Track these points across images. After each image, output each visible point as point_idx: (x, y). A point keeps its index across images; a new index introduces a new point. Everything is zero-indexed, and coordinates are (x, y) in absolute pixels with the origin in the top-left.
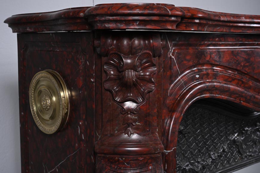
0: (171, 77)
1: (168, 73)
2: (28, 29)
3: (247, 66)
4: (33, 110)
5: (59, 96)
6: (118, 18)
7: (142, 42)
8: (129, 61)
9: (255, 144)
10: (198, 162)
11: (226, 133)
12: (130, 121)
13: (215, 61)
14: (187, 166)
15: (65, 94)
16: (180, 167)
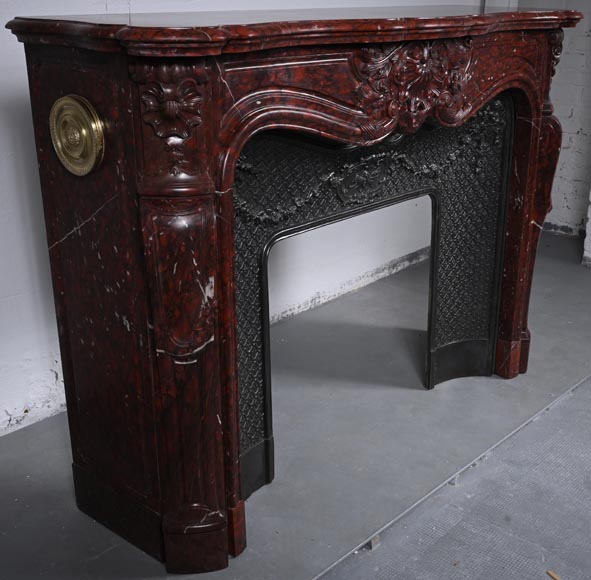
0: (223, 105)
1: (220, 102)
2: (41, 41)
3: (329, 86)
4: (57, 146)
5: (89, 129)
6: (153, 45)
7: (183, 68)
8: (169, 90)
9: (362, 186)
10: (277, 211)
11: (316, 172)
12: (176, 159)
13: (284, 82)
14: (262, 215)
15: (97, 126)
16: (251, 216)
